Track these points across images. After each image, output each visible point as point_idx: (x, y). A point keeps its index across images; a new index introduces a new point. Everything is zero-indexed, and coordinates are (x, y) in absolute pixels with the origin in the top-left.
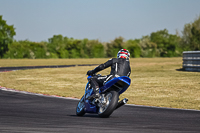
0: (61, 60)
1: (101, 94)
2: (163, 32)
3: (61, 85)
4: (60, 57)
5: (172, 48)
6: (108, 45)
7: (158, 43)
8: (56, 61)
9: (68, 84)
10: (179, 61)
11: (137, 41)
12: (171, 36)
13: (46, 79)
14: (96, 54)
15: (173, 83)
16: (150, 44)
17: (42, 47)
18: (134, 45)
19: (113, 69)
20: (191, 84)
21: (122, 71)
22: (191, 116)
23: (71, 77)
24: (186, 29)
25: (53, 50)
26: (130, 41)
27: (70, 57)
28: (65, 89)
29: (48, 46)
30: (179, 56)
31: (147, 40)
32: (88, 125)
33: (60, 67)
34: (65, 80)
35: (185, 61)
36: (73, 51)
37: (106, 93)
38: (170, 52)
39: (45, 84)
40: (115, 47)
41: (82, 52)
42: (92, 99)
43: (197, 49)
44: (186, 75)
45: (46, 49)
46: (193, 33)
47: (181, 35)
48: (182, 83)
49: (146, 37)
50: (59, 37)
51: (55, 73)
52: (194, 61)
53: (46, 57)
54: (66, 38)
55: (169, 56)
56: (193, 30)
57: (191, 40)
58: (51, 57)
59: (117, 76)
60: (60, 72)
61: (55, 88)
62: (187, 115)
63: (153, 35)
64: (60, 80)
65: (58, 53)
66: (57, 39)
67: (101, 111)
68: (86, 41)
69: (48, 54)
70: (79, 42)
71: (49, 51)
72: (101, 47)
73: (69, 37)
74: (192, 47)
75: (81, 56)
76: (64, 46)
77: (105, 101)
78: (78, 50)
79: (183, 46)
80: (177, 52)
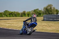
0: (7, 18)
1: (28, 28)
2: (37, 9)
3: (7, 25)
4: (7, 17)
5: (40, 14)
6: (21, 13)
7: (36, 13)
8: (6, 18)
9: (9, 25)
10: (42, 18)
11: (30, 12)
12: (40, 10)
13: (3, 23)
14: (18, 16)
15: (40, 24)
16: (34, 13)
17: (2, 14)
18: (29, 13)
19: (31, 20)
20: (46, 24)
21: (34, 21)
22: (46, 34)
23: (10, 22)
24: (44, 9)
25: (5, 15)
26: (28, 12)
27: (10, 17)
28: (8, 26)
29: (3, 13)
30: (42, 16)
31: (33, 12)
32: (15, 36)
33: (7, 19)
34: (9, 23)
35: (44, 18)
36: (11, 15)
37: (29, 28)
38: (40, 15)
39: (2, 24)
40: (23, 14)
41: (14, 15)
42: (25, 29)
43: (47, 14)
44: (44, 22)
45: (3, 14)
46: (46, 10)
47: (43, 10)
48: (43, 24)
49: (32, 11)
50: (7, 11)
51: (6, 21)
52: (46, 18)
53: (3, 17)
54: (9, 11)
55: (39, 16)
56: (46, 9)
57: (46, 12)
58: (4, 17)
59: (33, 22)
60: (7, 21)
61: (6, 26)
62: (44, 34)
63: (34, 10)
64: (7, 23)
65: (7, 16)
66: (6, 11)
67: (28, 33)
68: (15, 12)
69: (3, 16)
70: (13, 12)
71: (4, 15)
72: (19, 14)
73: (10, 11)
74: (46, 14)
75: (13, 17)
76: (8, 13)
77: (29, 30)
78: (12, 15)
79: (43, 13)
80: (42, 15)
